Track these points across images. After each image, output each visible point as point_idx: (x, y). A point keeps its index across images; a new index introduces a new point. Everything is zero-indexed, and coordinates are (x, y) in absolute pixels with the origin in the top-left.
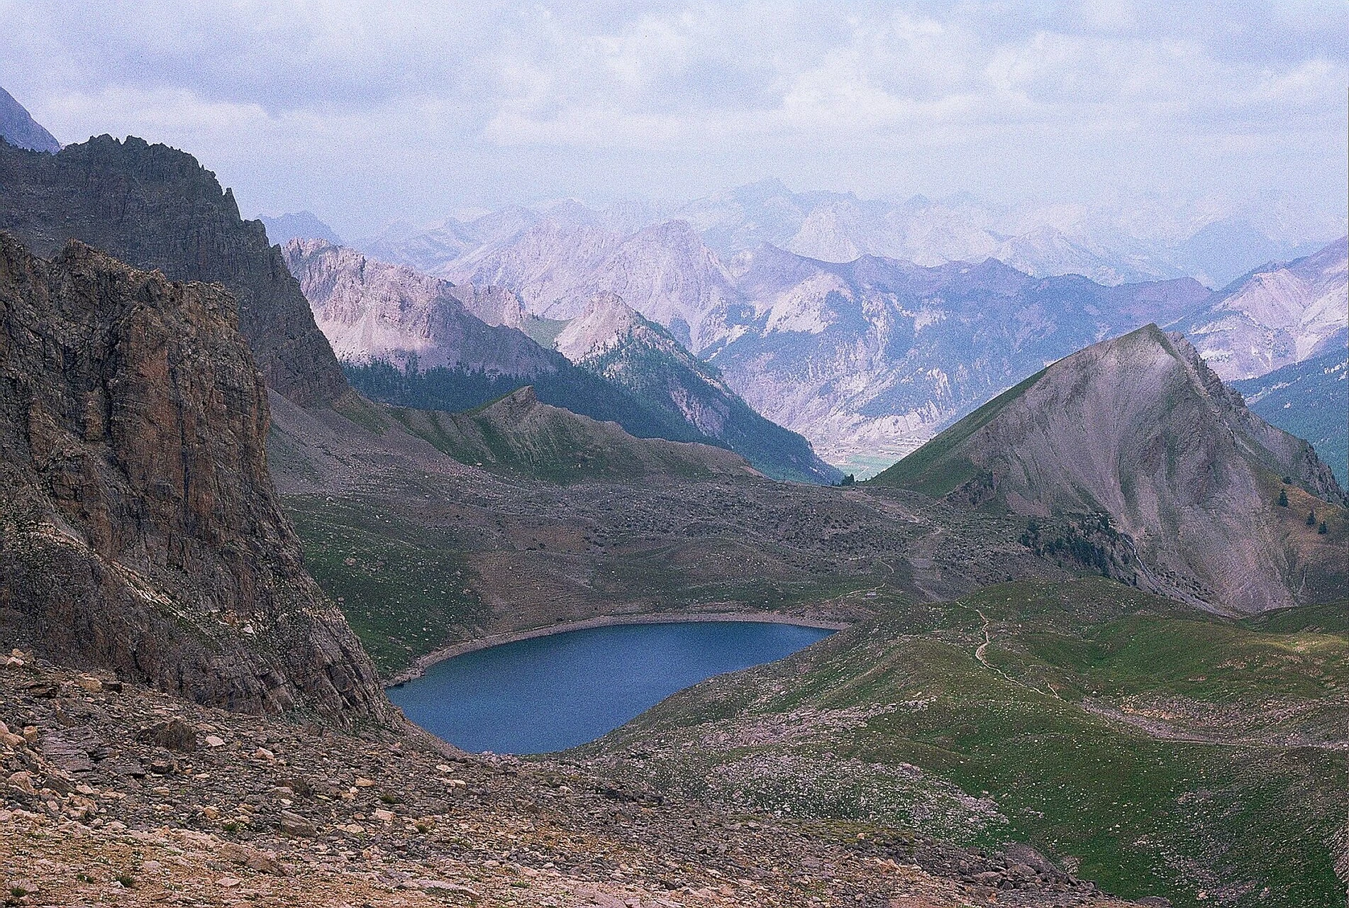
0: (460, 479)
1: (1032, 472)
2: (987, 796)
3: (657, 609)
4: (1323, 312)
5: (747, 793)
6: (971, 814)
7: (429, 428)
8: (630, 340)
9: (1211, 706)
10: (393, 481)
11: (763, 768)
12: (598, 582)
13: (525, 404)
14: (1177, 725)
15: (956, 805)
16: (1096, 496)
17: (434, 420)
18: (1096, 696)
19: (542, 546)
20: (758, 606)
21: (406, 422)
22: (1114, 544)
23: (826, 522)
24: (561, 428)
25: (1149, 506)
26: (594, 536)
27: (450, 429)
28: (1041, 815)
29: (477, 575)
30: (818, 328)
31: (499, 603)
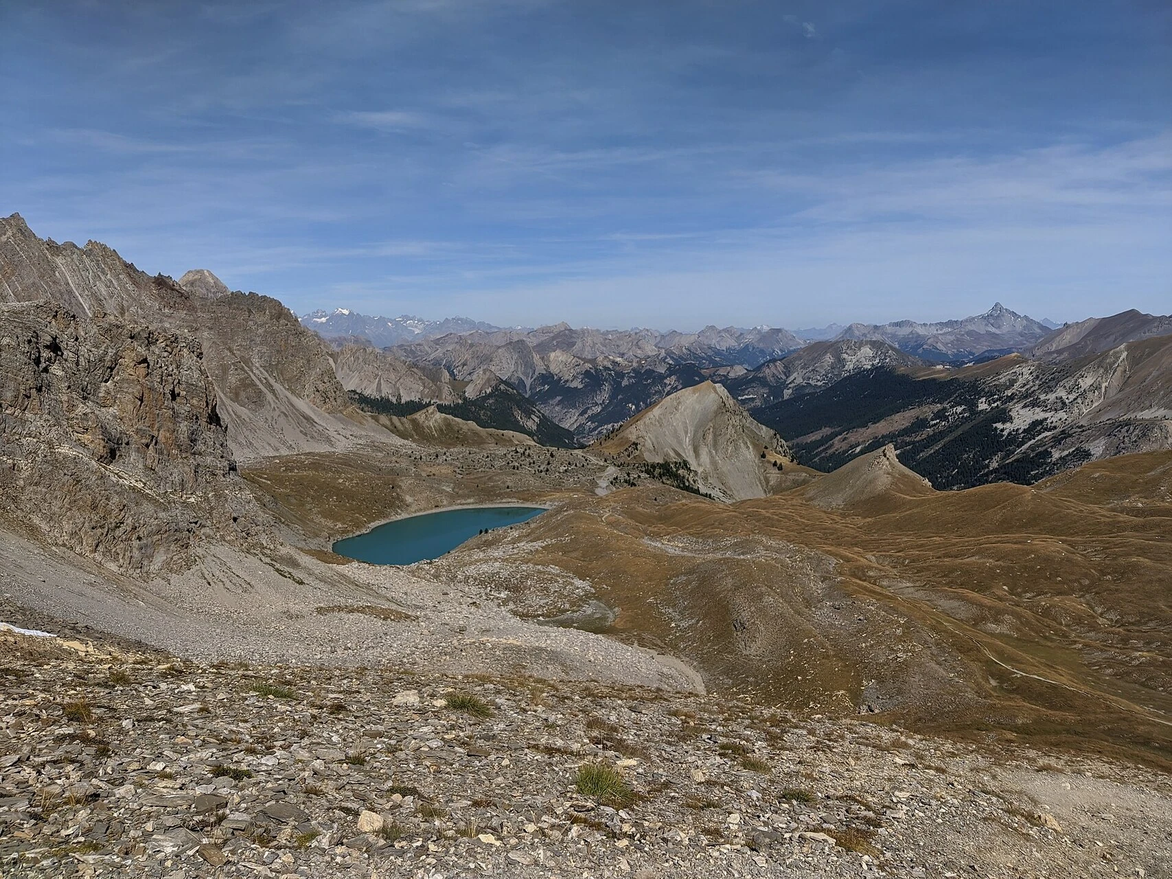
0: (401, 446)
1: (655, 443)
2: (588, 580)
3: (481, 502)
4: (795, 379)
5: (475, 579)
6: (578, 588)
7: (388, 423)
8: (497, 390)
9: (700, 540)
10: (368, 446)
11: (485, 567)
12: (456, 490)
13: (432, 413)
14: (683, 549)
15: (572, 584)
16: (683, 455)
17: (391, 420)
18: (652, 537)
19: (434, 475)
20: (526, 500)
21: (377, 420)
22: (689, 475)
23: (561, 464)
24: (448, 424)
25: (705, 457)
26: (458, 471)
27: (398, 424)
28: (609, 588)
29: (400, 487)
30: (580, 386)
31: (409, 499)
